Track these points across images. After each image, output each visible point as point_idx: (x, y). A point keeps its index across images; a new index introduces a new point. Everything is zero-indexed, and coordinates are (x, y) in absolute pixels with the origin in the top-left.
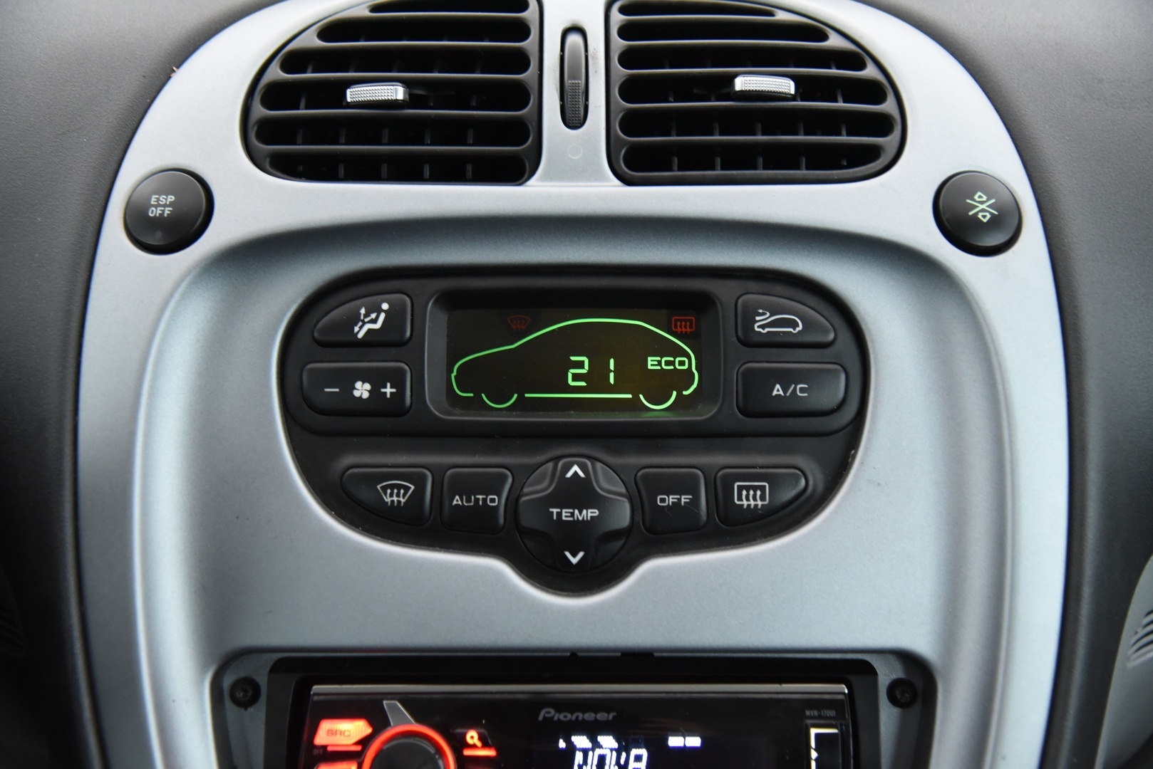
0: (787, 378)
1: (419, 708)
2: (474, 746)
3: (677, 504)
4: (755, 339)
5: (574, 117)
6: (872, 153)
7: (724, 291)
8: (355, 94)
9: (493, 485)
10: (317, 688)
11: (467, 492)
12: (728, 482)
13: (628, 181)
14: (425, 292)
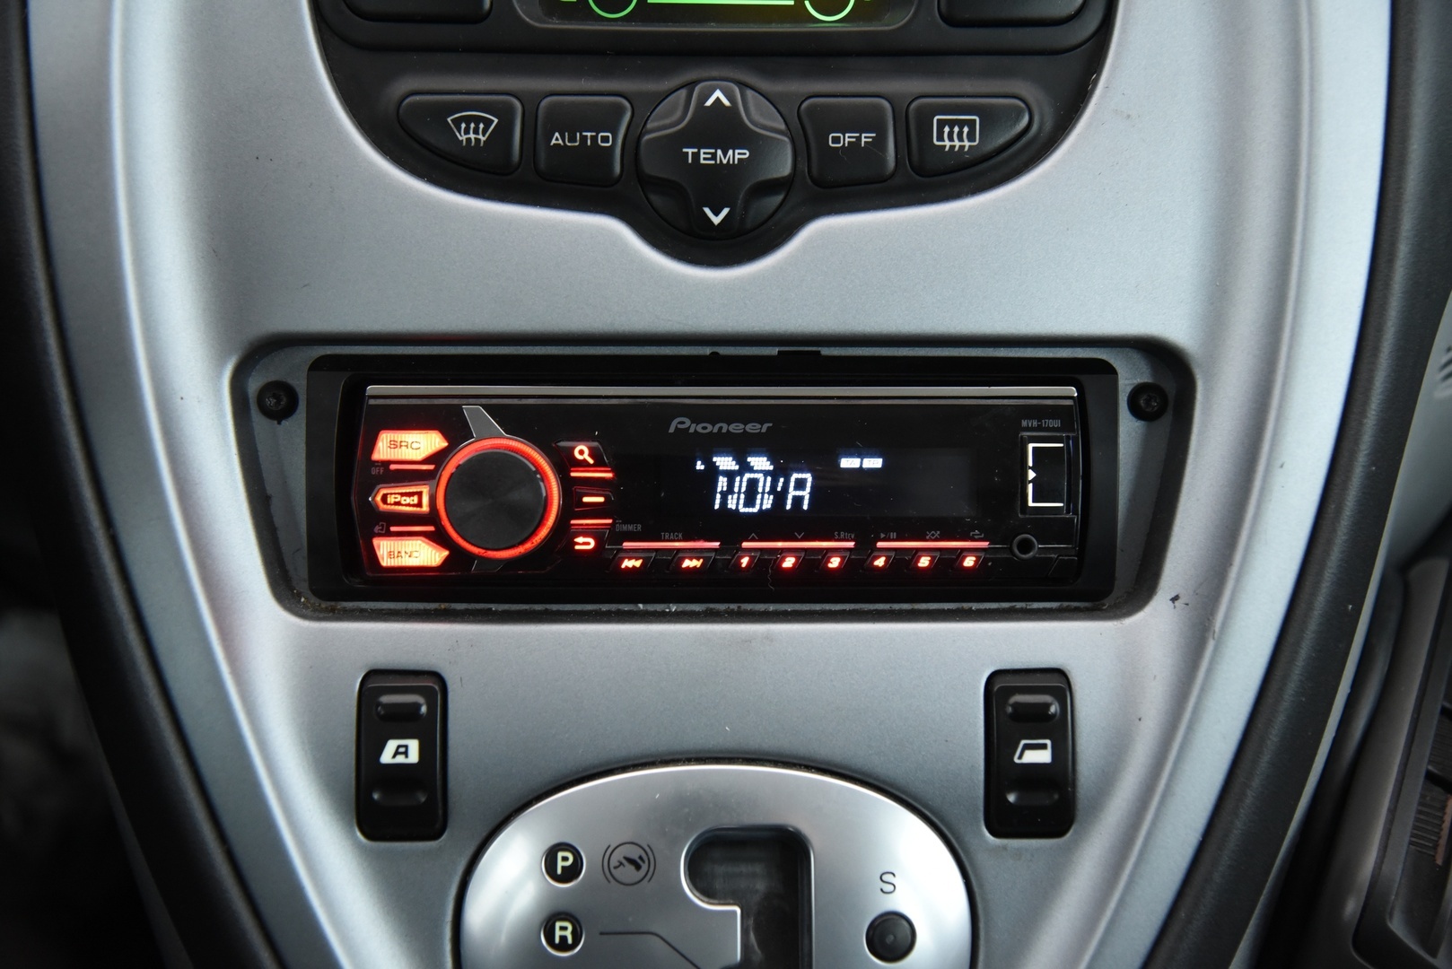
2: (582, 464)
3: (855, 145)
9: (606, 119)
10: (372, 389)
11: (570, 128)
12: (925, 115)
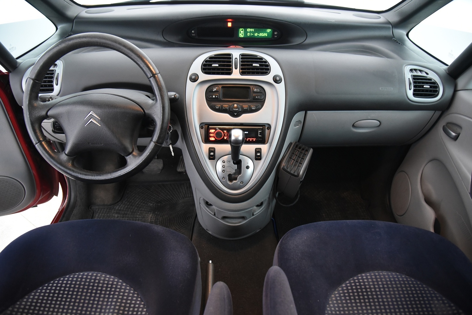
0: (258, 96)
1: (220, 129)
2: (226, 133)
3: (246, 109)
4: (254, 92)
5: (236, 68)
6: (267, 73)
7: (251, 87)
8: (213, 65)
9: (227, 106)
11: (224, 107)
13: (242, 75)
14: (220, 86)
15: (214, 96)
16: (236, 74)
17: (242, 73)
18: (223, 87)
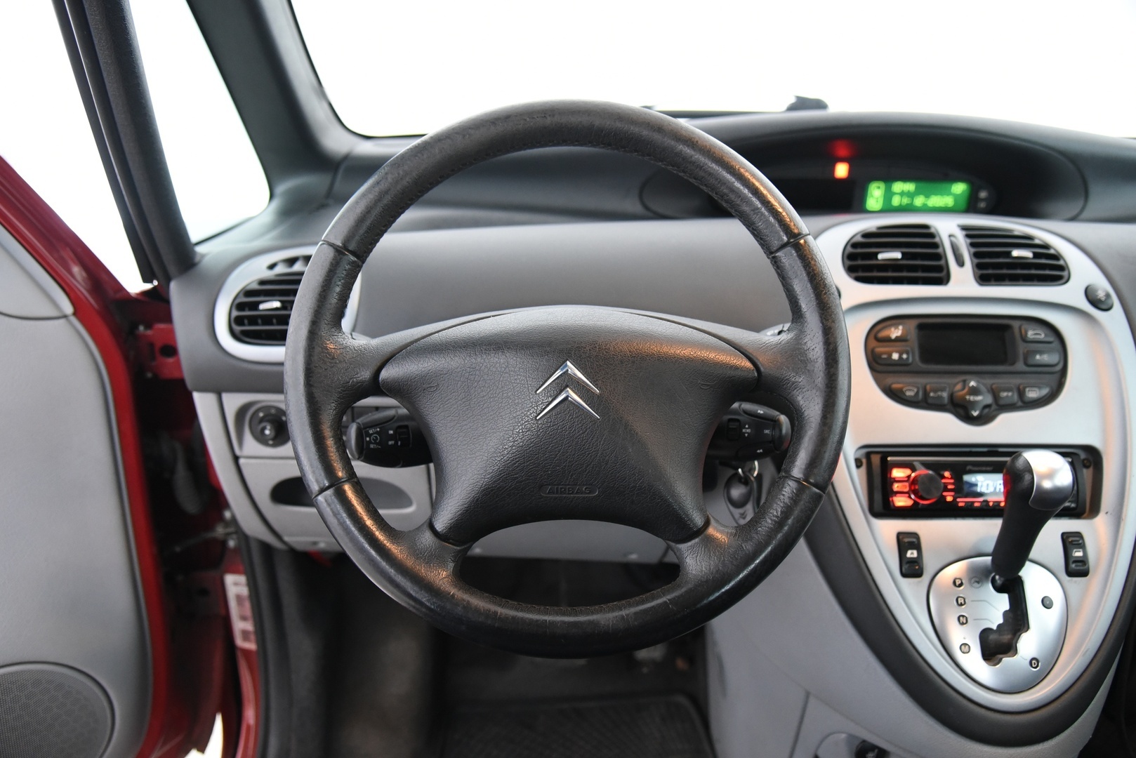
0: (1041, 352)
1: (927, 465)
2: (948, 478)
3: (1007, 396)
4: (1029, 340)
5: (961, 263)
6: (1060, 278)
7: (1016, 324)
8: (880, 256)
9: (943, 390)
10: (889, 459)
11: (935, 391)
12: (1025, 388)
13: (981, 285)
14: (913, 324)
15: (895, 356)
16: (963, 281)
17: (983, 279)
18: (921, 327)
